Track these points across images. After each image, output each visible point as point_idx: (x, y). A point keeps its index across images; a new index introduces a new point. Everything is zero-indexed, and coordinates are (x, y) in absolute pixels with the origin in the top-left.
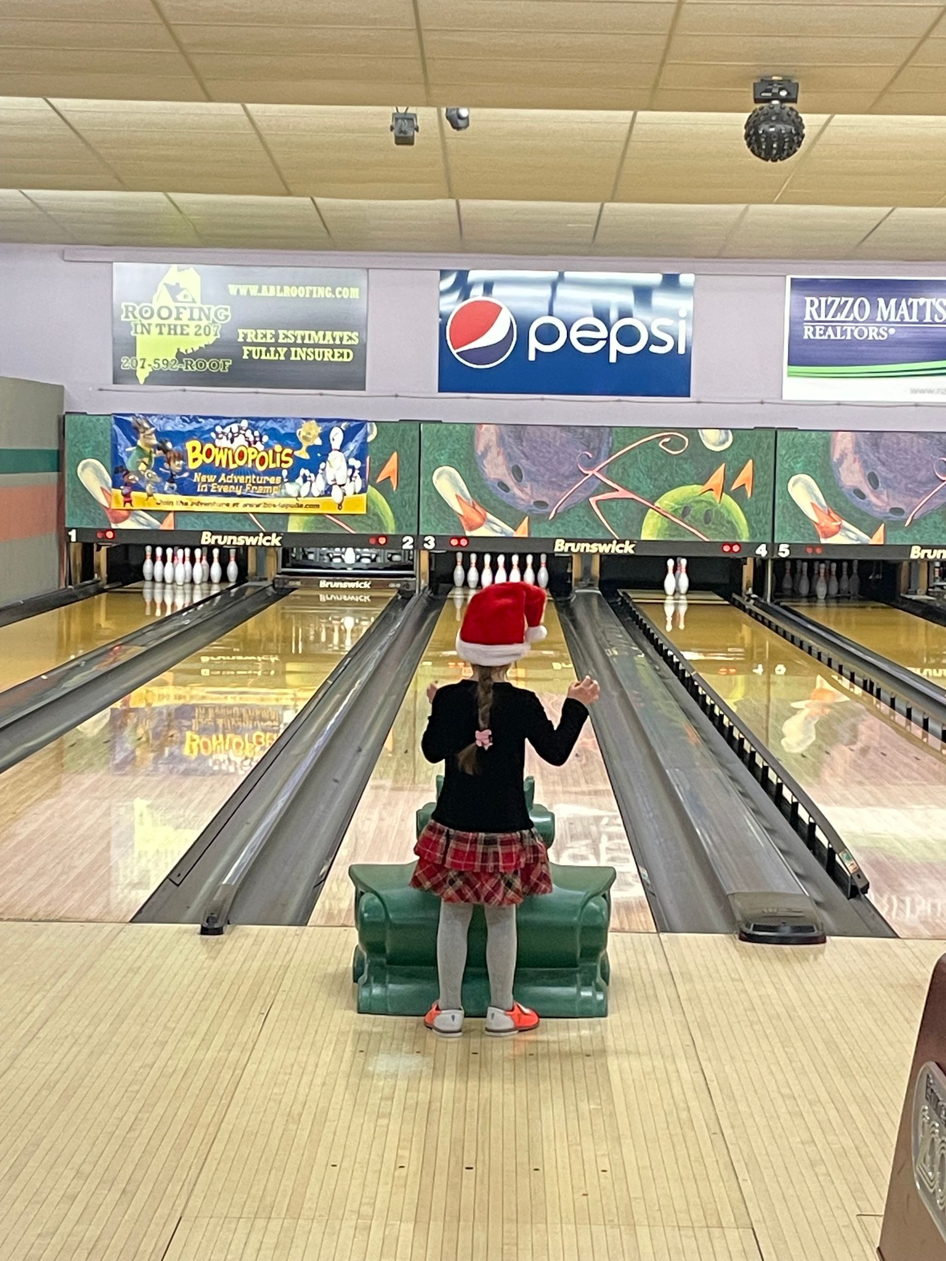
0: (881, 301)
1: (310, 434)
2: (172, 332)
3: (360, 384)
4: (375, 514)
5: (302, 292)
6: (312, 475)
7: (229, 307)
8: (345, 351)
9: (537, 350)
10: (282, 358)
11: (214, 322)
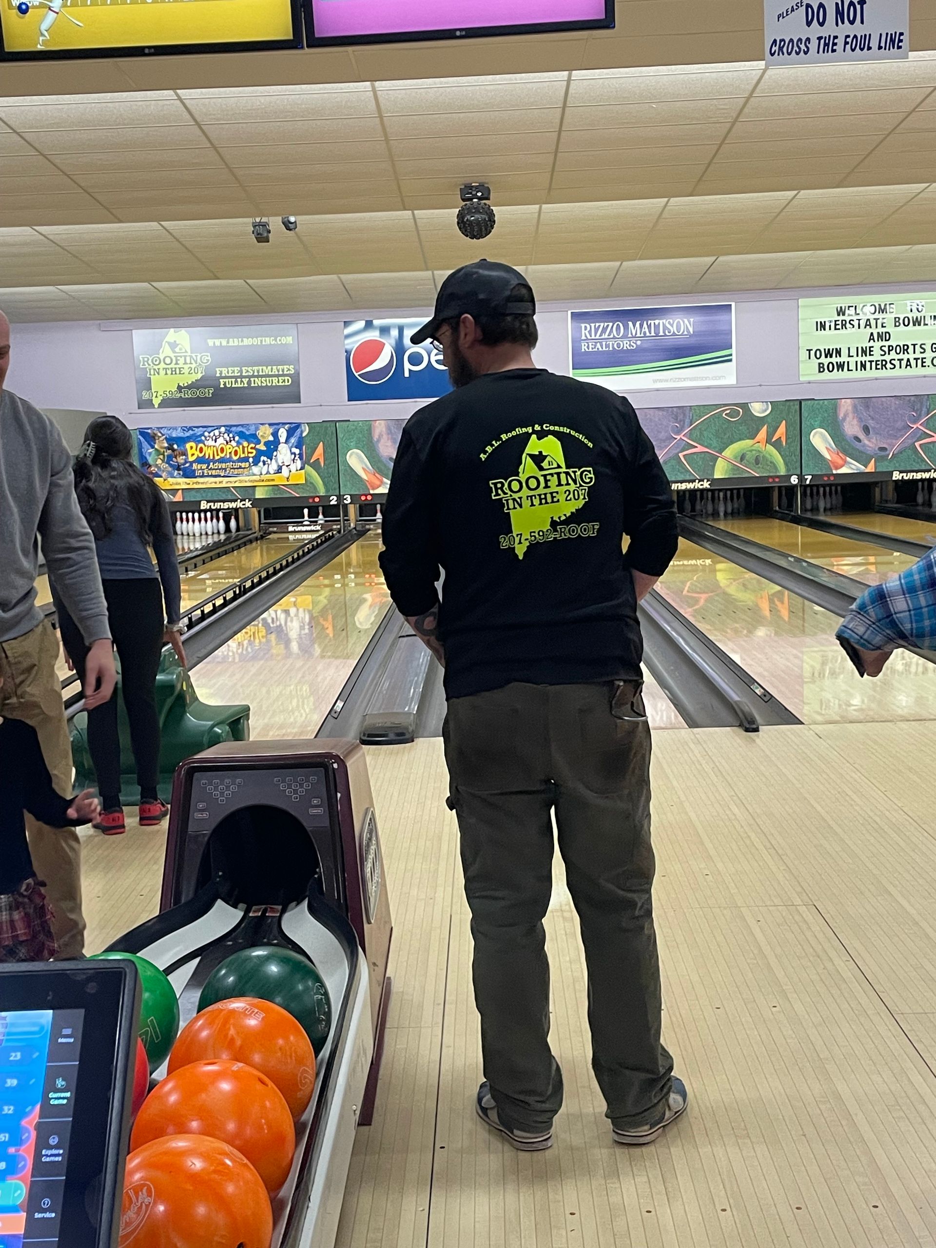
0: (630, 324)
1: (265, 434)
2: (174, 373)
3: (296, 398)
4: (311, 483)
5: (256, 341)
6: (269, 460)
7: (209, 354)
8: (286, 378)
9: (410, 370)
10: (246, 385)
11: (200, 364)
